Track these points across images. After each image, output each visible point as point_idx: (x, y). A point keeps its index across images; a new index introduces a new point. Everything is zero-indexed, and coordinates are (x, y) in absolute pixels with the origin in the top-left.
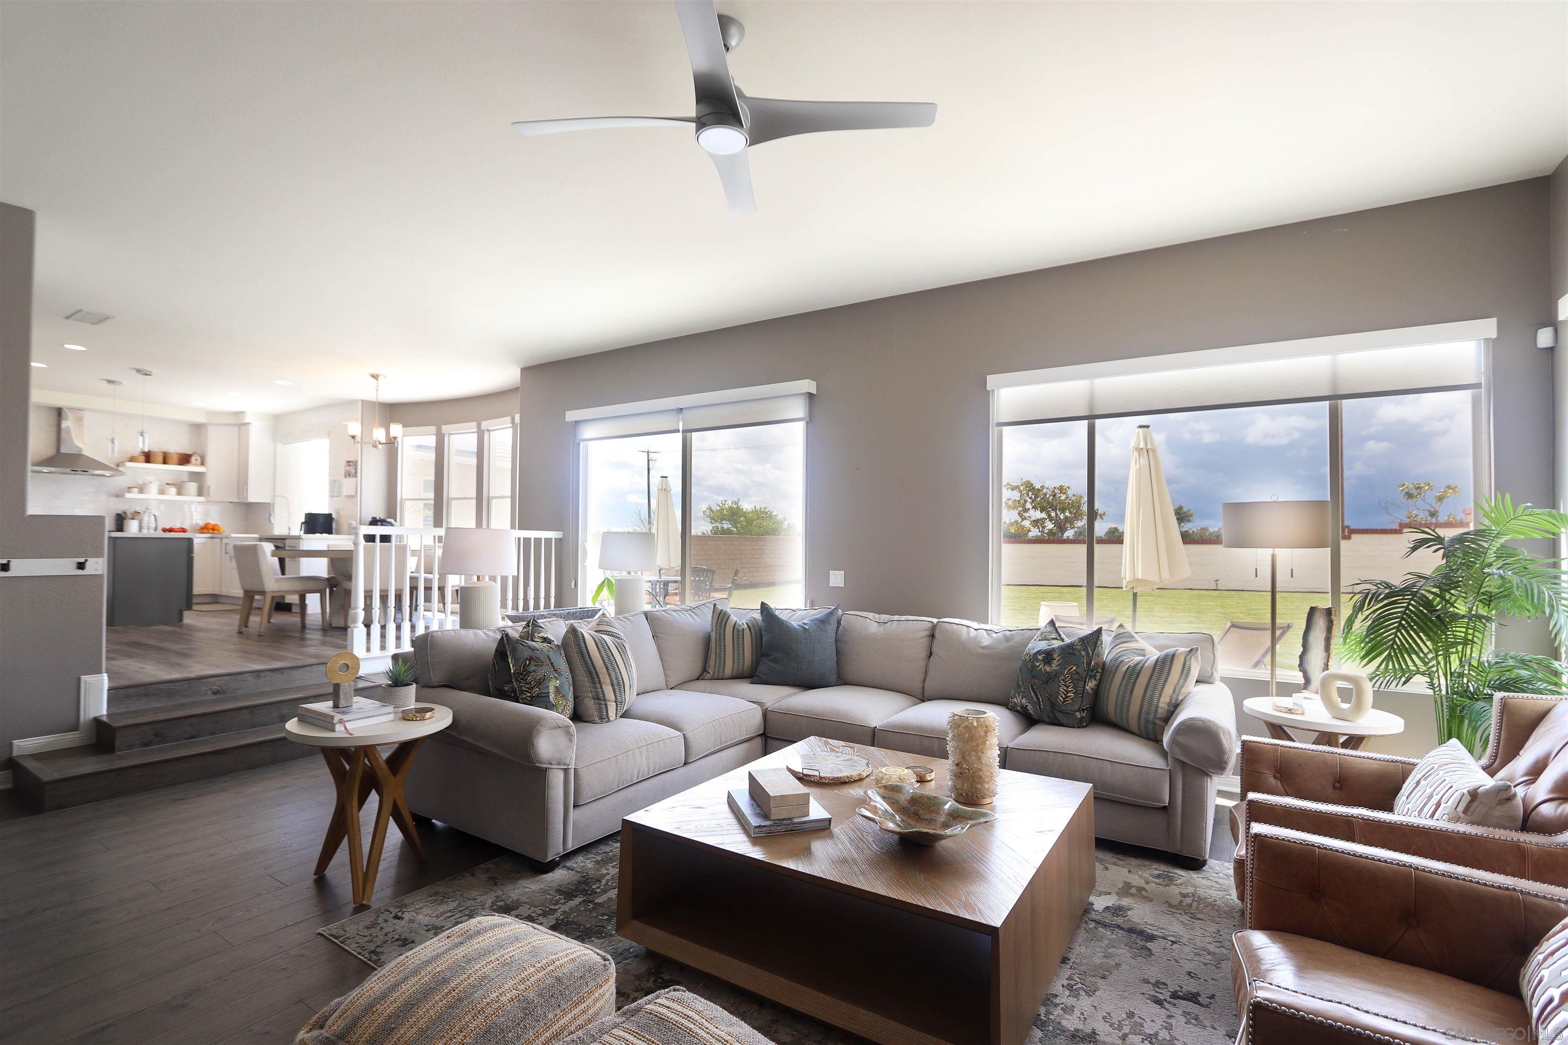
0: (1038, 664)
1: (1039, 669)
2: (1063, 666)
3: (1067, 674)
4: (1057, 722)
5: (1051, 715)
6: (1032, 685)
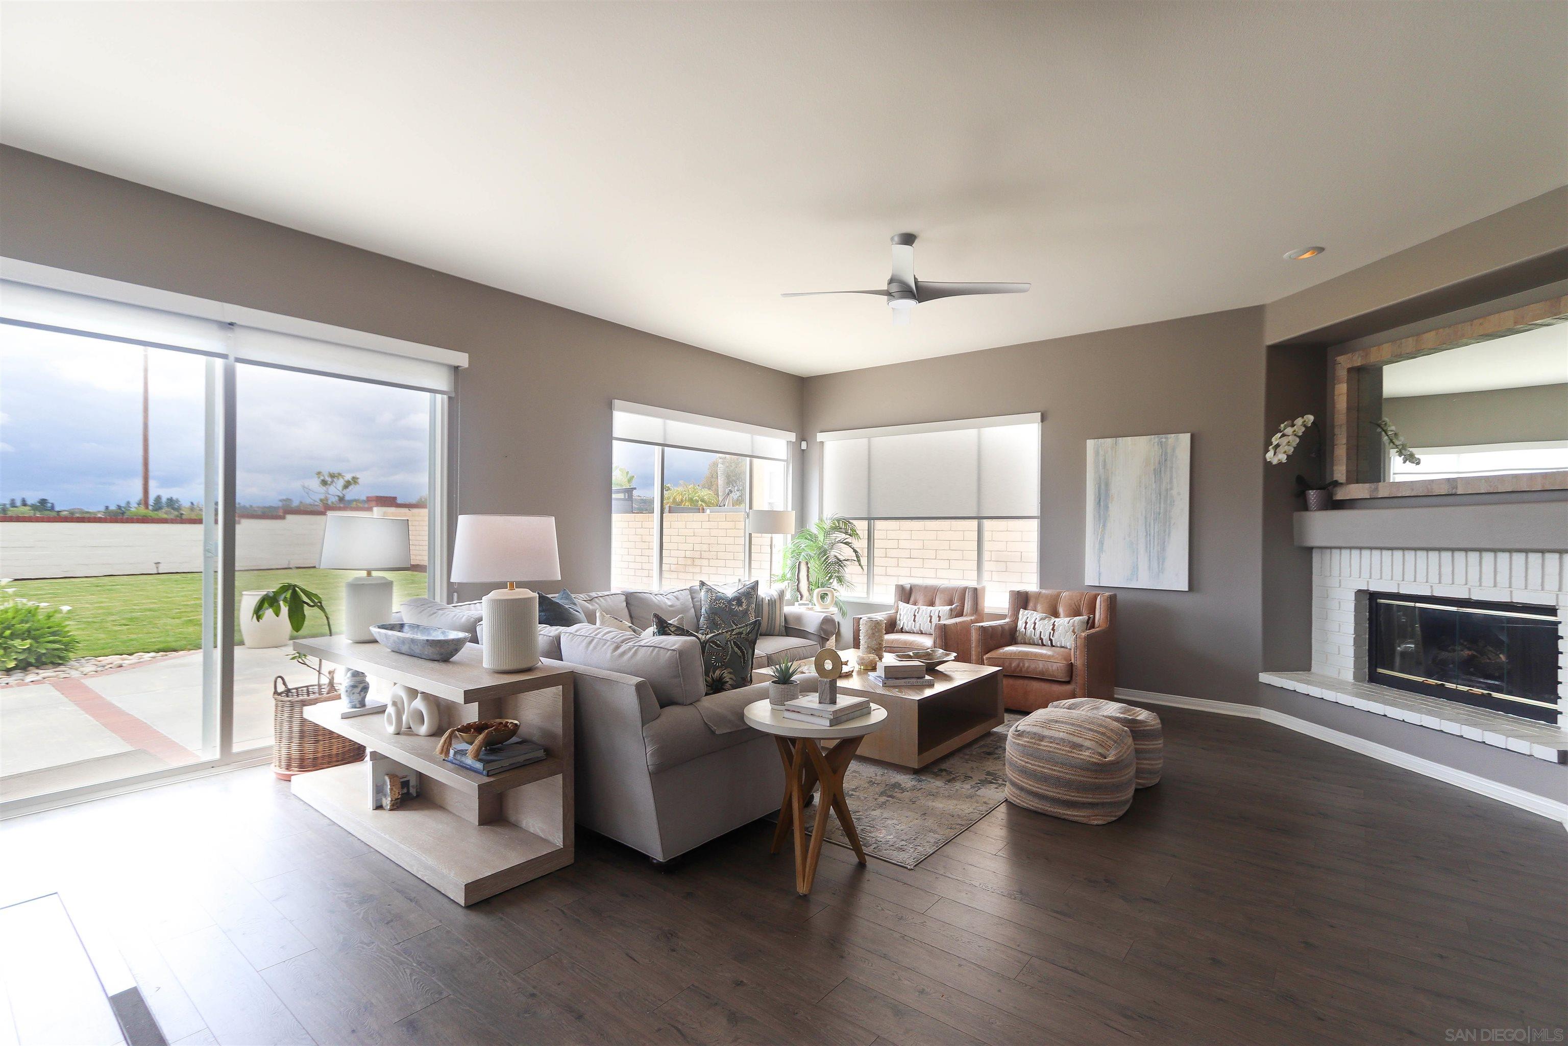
0: (733, 607)
1: (735, 610)
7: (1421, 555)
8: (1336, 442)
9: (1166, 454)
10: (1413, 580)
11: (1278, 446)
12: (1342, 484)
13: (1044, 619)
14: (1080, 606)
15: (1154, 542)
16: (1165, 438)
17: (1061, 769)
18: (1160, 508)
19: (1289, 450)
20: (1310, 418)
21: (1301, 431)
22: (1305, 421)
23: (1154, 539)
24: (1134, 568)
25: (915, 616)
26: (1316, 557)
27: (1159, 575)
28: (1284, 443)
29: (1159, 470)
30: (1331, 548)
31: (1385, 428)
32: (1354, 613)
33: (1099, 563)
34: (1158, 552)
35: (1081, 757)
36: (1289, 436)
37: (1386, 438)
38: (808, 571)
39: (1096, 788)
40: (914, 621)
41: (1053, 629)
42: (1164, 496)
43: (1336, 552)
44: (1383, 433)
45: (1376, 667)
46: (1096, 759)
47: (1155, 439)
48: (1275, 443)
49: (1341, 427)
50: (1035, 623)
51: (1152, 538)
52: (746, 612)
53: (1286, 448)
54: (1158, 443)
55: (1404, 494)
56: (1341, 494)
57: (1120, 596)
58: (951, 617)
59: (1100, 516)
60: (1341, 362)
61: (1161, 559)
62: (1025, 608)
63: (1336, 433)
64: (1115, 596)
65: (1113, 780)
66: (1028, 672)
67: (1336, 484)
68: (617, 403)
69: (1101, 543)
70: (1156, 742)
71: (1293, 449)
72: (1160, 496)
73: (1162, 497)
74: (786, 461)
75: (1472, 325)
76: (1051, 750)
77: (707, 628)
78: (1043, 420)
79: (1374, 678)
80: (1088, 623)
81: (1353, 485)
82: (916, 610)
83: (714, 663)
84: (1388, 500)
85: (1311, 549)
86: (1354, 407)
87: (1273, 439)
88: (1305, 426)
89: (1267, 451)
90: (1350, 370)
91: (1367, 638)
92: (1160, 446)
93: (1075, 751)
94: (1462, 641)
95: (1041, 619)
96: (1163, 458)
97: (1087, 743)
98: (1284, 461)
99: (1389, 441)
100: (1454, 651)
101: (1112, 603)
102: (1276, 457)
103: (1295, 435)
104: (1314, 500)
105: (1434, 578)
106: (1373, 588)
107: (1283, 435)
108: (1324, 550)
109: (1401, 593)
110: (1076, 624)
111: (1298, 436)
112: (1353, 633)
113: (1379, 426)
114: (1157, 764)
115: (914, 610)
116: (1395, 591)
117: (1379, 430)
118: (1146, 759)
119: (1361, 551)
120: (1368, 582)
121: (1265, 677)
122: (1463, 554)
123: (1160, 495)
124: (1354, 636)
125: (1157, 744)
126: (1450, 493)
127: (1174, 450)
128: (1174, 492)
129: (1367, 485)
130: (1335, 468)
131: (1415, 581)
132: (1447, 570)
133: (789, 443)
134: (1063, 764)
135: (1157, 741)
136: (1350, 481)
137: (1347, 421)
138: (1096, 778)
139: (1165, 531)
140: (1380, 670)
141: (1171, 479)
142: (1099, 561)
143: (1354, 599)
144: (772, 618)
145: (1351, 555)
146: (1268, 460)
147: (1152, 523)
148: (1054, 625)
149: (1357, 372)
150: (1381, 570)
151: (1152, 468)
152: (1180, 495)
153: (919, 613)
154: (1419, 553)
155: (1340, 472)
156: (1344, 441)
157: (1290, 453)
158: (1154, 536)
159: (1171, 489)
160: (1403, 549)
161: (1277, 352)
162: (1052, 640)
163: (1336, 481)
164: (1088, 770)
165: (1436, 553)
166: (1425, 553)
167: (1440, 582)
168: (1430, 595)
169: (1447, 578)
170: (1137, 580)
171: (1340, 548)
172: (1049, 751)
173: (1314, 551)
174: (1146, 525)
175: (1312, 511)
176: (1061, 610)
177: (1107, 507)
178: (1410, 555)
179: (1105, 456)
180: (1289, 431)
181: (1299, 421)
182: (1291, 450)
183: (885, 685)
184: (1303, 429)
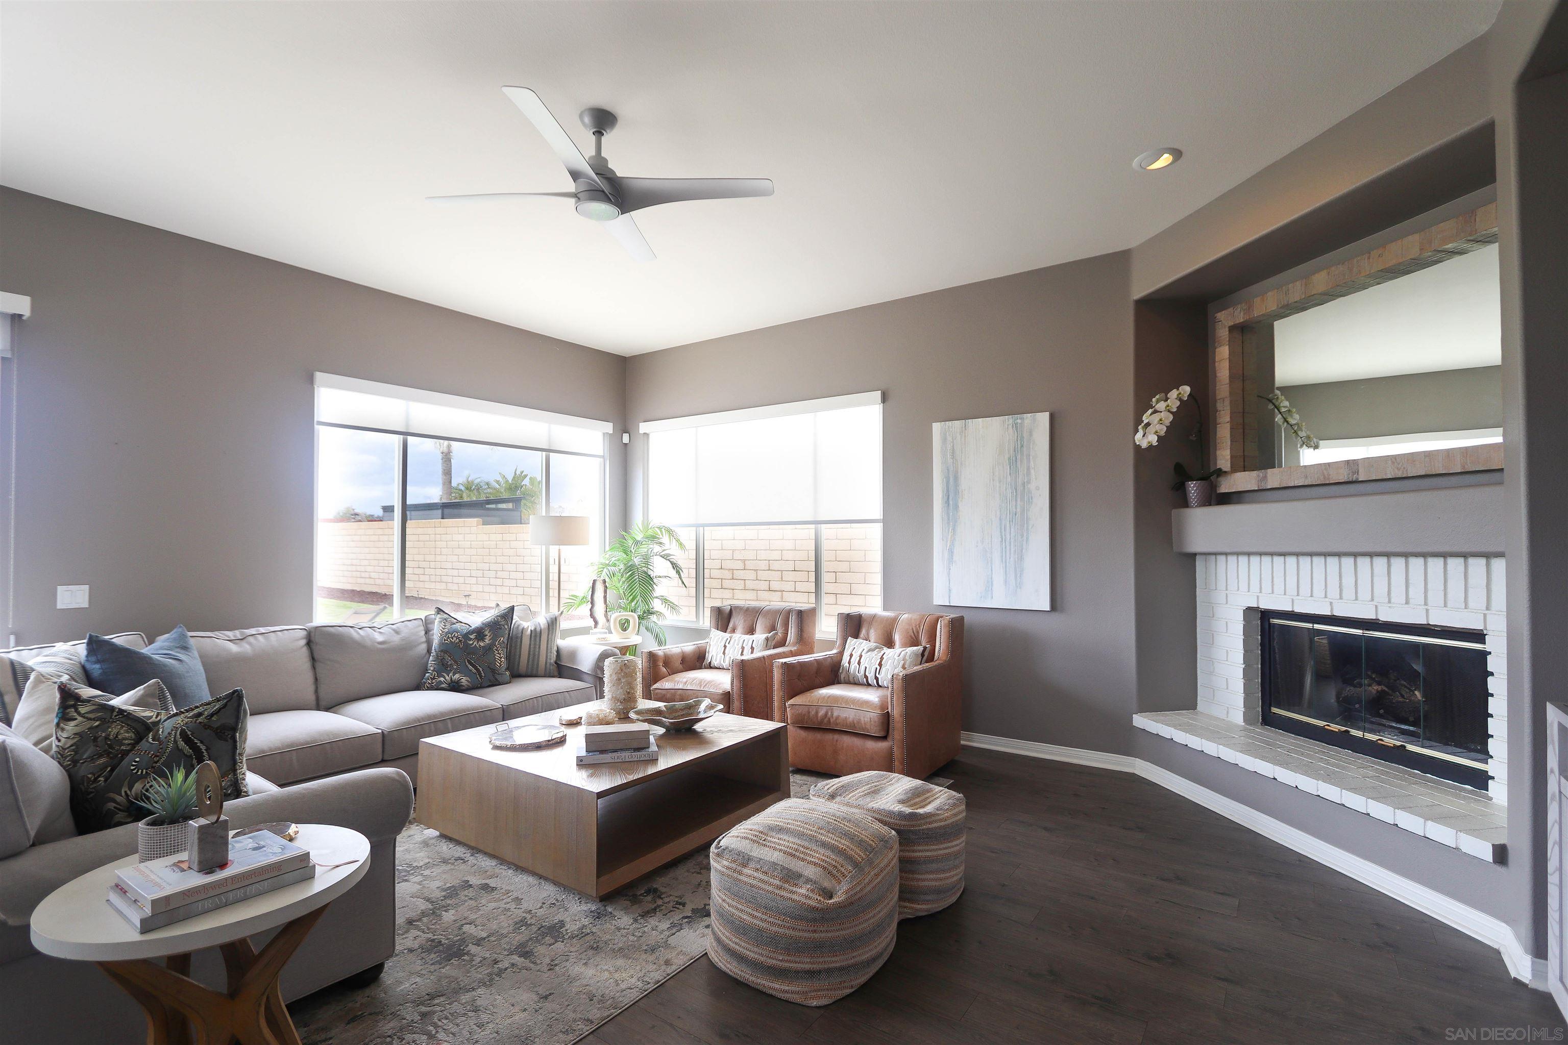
0: (471, 642)
1: (473, 646)
2: (494, 638)
3: (498, 644)
4: (497, 683)
5: (492, 678)
6: (468, 661)
7: (1318, 561)
8: (1219, 420)
9: (1022, 437)
10: (1310, 595)
11: (1148, 424)
12: (1226, 472)
13: (873, 650)
14: (918, 632)
15: (1010, 550)
16: (1021, 419)
17: (764, 917)
18: (1016, 506)
19: (1161, 430)
20: (1186, 390)
21: (1174, 404)
22: (1180, 394)
23: (1010, 545)
24: (988, 582)
25: (725, 646)
26: (1199, 564)
27: (1016, 591)
28: (1156, 422)
29: (1014, 458)
30: (1215, 554)
31: (1277, 404)
32: (1243, 637)
33: (949, 576)
34: (1015, 562)
35: (795, 897)
36: (1161, 412)
37: (1279, 416)
38: (605, 592)
39: (817, 947)
40: (724, 653)
41: (880, 665)
42: (1021, 492)
43: (1222, 559)
44: (1276, 410)
45: (1270, 706)
46: (815, 900)
47: (1009, 420)
48: (1145, 422)
49: (1224, 400)
50: (861, 656)
51: (1007, 543)
52: (489, 649)
53: (1158, 427)
54: (1013, 425)
55: (1297, 483)
56: (1226, 486)
57: (968, 618)
58: (767, 647)
59: (949, 519)
60: (1222, 319)
61: (1019, 571)
62: (856, 636)
63: (1219, 408)
64: (962, 618)
65: (844, 932)
66: (837, 724)
67: (1220, 473)
68: (319, 376)
69: (951, 552)
70: (950, 844)
71: (1165, 429)
72: (1016, 492)
73: (1019, 492)
74: (603, 457)
75: (1369, 258)
76: (755, 882)
77: (433, 671)
78: (884, 399)
79: (1268, 720)
80: (923, 655)
81: (1238, 474)
82: (727, 639)
83: (134, 769)
84: (1281, 492)
85: (1193, 556)
86: (1238, 376)
87: (1144, 418)
88: (1180, 400)
89: (1137, 431)
90: (1232, 329)
91: (1260, 669)
92: (1014, 428)
93: (786, 886)
94: (1369, 673)
95: (869, 651)
96: (1019, 443)
97: (810, 872)
98: (1155, 443)
99: (1282, 420)
100: (1360, 685)
101: (957, 627)
102: (1146, 439)
103: (1169, 411)
104: (1194, 493)
105: (1334, 592)
106: (1264, 605)
107: (1155, 412)
108: (1208, 557)
109: (1295, 611)
110: (907, 658)
111: (1172, 413)
112: (1242, 662)
113: (1270, 401)
114: (947, 878)
115: (725, 639)
116: (1288, 608)
117: (1271, 406)
118: (932, 872)
119: (1249, 557)
120: (1258, 597)
121: (1140, 721)
122: (1367, 560)
123: (1016, 489)
124: (1243, 666)
125: (953, 847)
126: (1351, 479)
127: (1031, 433)
128: (1032, 486)
129: (1254, 474)
130: (1218, 453)
131: (1312, 596)
132: (1348, 581)
133: (606, 435)
134: (767, 908)
135: (952, 841)
136: (1235, 469)
137: (1230, 393)
138: (815, 931)
139: (1022, 536)
140: (1275, 710)
141: (1028, 469)
142: (949, 574)
143: (1242, 619)
144: (534, 654)
145: (1238, 562)
146: (1137, 444)
147: (1008, 525)
148: (882, 658)
149: (1240, 330)
150: (1272, 581)
151: (1007, 456)
152: (1038, 490)
153: (731, 642)
154: (1316, 560)
155: (1223, 458)
156: (1228, 419)
157: (1162, 433)
158: (1010, 543)
159: (1029, 482)
160: (1297, 554)
161: (1146, 305)
162: (878, 678)
163: (1220, 470)
164: (800, 918)
165: (1336, 559)
166: (1322, 559)
167: (1341, 598)
168: (1330, 614)
169: (1349, 593)
170: (992, 598)
171: (1226, 554)
172: (752, 886)
173: (1198, 557)
174: (1001, 528)
175: (1192, 507)
176: (897, 638)
177: (956, 507)
178: (1305, 561)
179: (953, 442)
180: (1161, 406)
181: (1173, 394)
182: (1163, 430)
183: (581, 763)
184: (1178, 403)
